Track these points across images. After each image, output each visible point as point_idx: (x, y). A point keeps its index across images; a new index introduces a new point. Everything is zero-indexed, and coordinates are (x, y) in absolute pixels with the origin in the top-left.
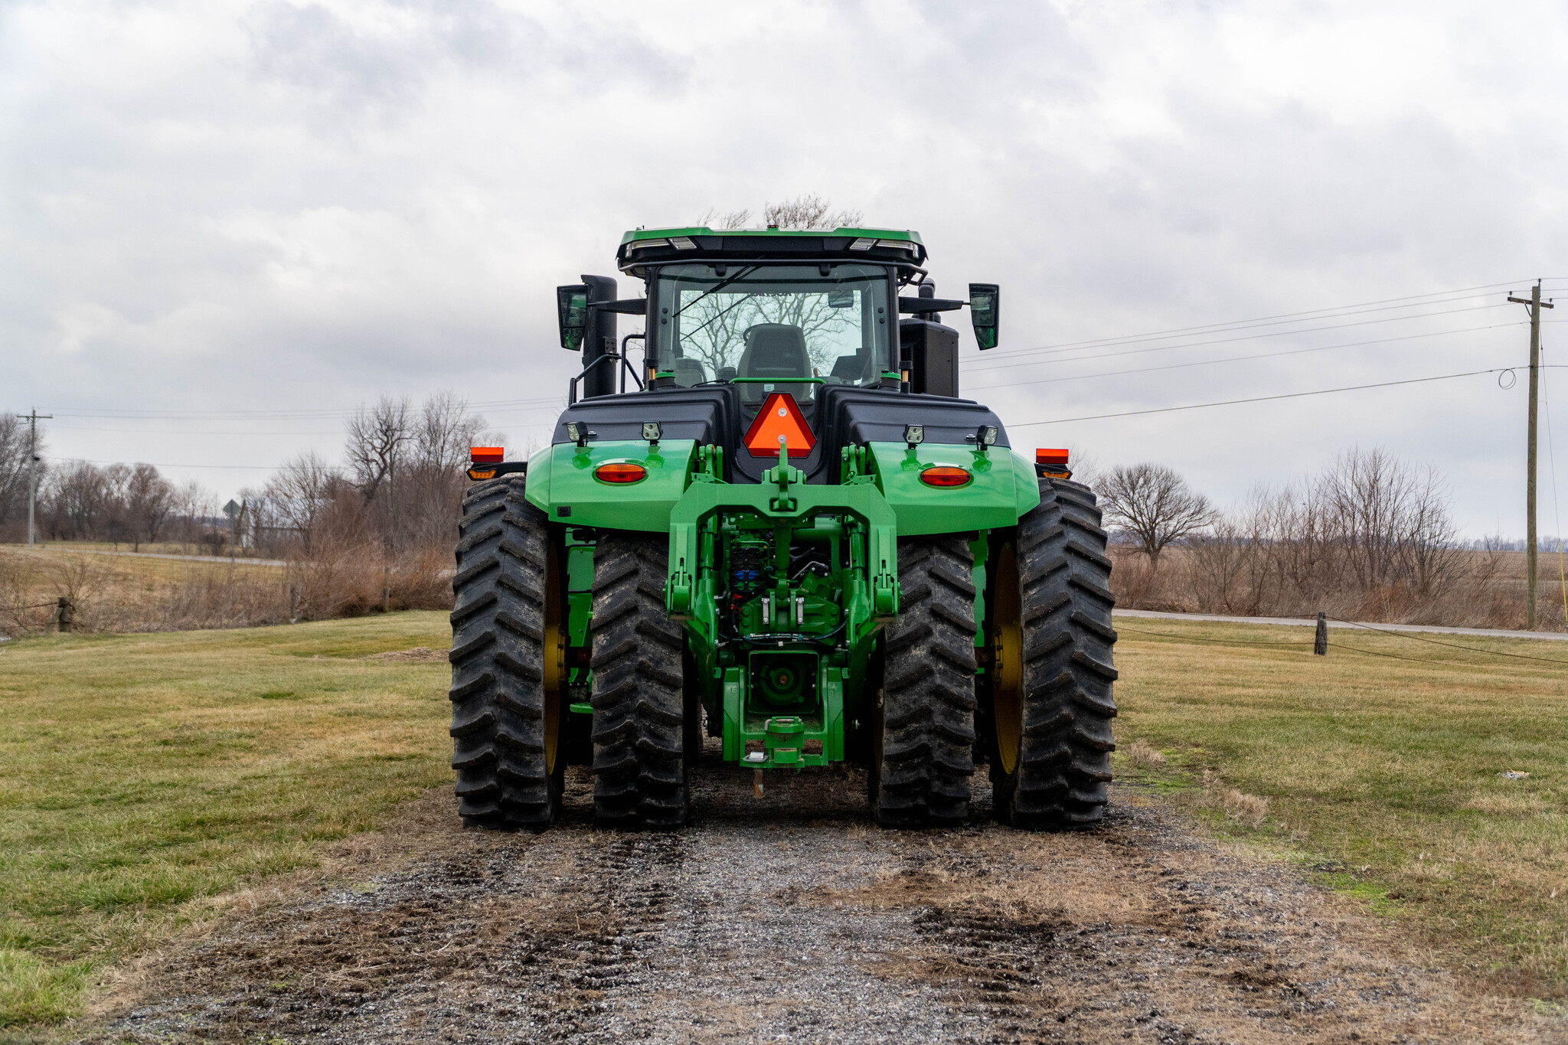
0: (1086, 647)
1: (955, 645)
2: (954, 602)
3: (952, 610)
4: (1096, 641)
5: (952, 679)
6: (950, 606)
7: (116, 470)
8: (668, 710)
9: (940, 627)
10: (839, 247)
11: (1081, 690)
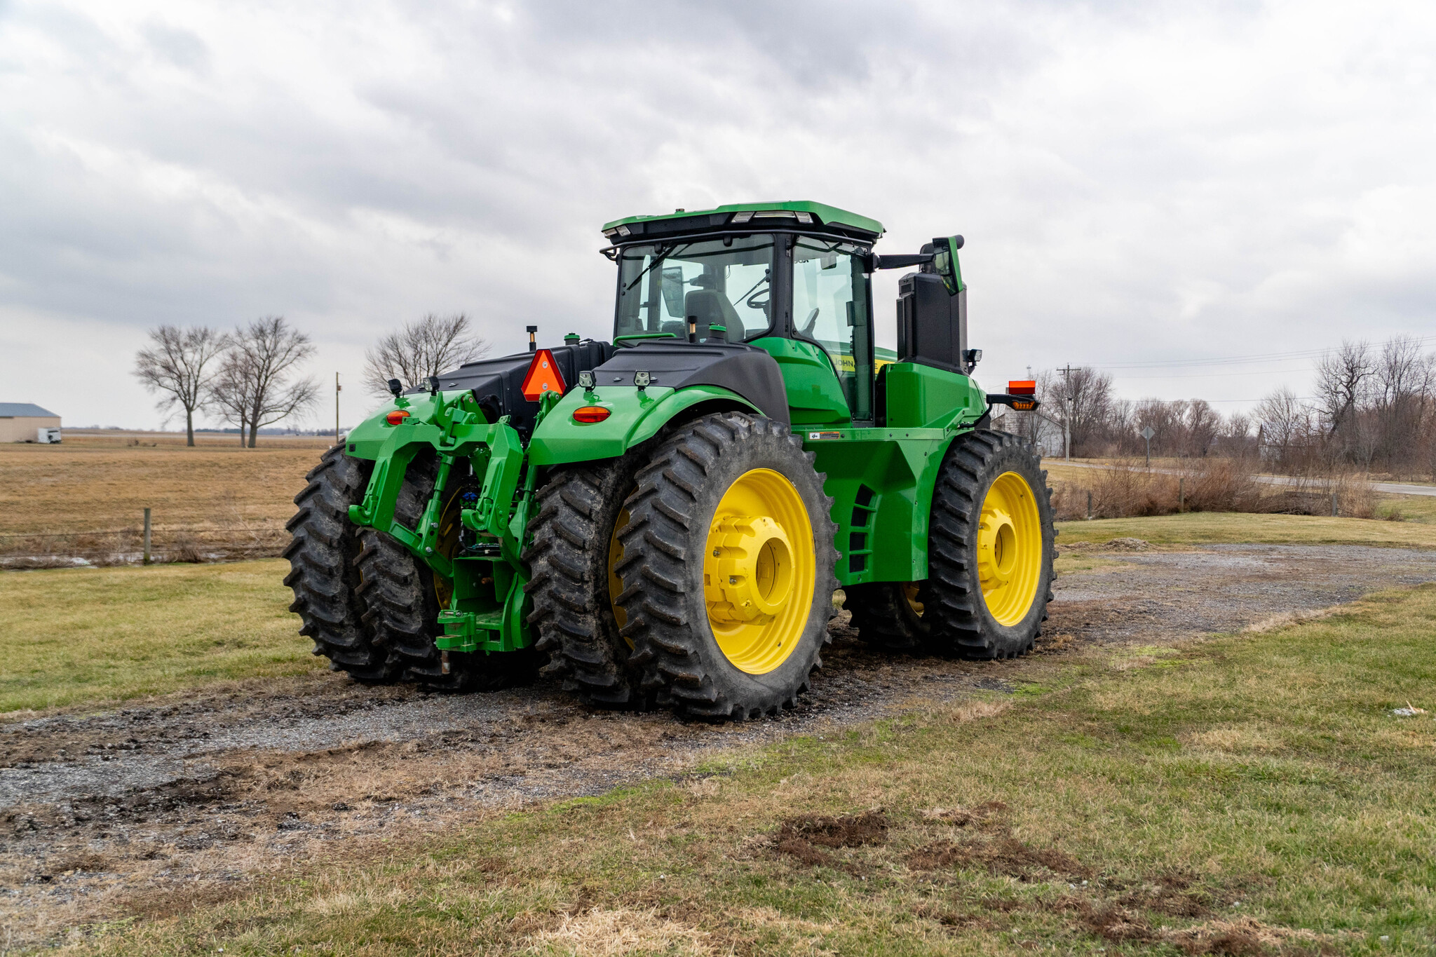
0: (654, 563)
1: (569, 557)
2: (574, 521)
3: (570, 528)
4: (663, 558)
5: (565, 586)
6: (569, 523)
7: (1178, 404)
8: (399, 601)
9: (558, 541)
10: (721, 221)
11: (649, 600)
